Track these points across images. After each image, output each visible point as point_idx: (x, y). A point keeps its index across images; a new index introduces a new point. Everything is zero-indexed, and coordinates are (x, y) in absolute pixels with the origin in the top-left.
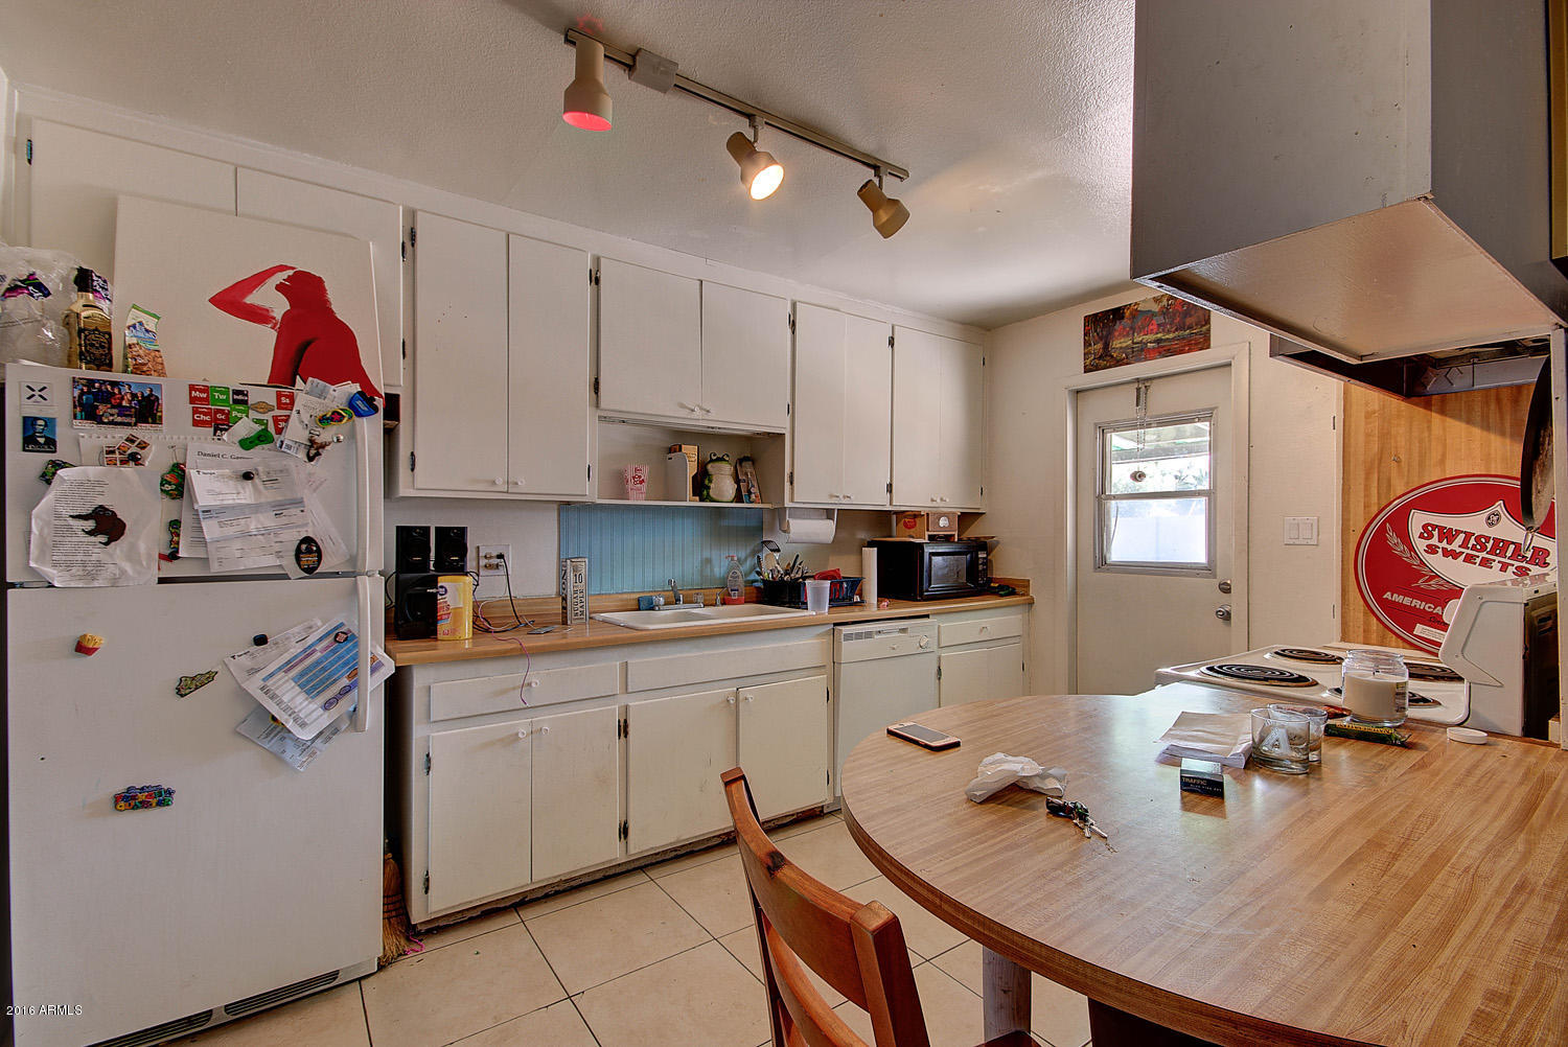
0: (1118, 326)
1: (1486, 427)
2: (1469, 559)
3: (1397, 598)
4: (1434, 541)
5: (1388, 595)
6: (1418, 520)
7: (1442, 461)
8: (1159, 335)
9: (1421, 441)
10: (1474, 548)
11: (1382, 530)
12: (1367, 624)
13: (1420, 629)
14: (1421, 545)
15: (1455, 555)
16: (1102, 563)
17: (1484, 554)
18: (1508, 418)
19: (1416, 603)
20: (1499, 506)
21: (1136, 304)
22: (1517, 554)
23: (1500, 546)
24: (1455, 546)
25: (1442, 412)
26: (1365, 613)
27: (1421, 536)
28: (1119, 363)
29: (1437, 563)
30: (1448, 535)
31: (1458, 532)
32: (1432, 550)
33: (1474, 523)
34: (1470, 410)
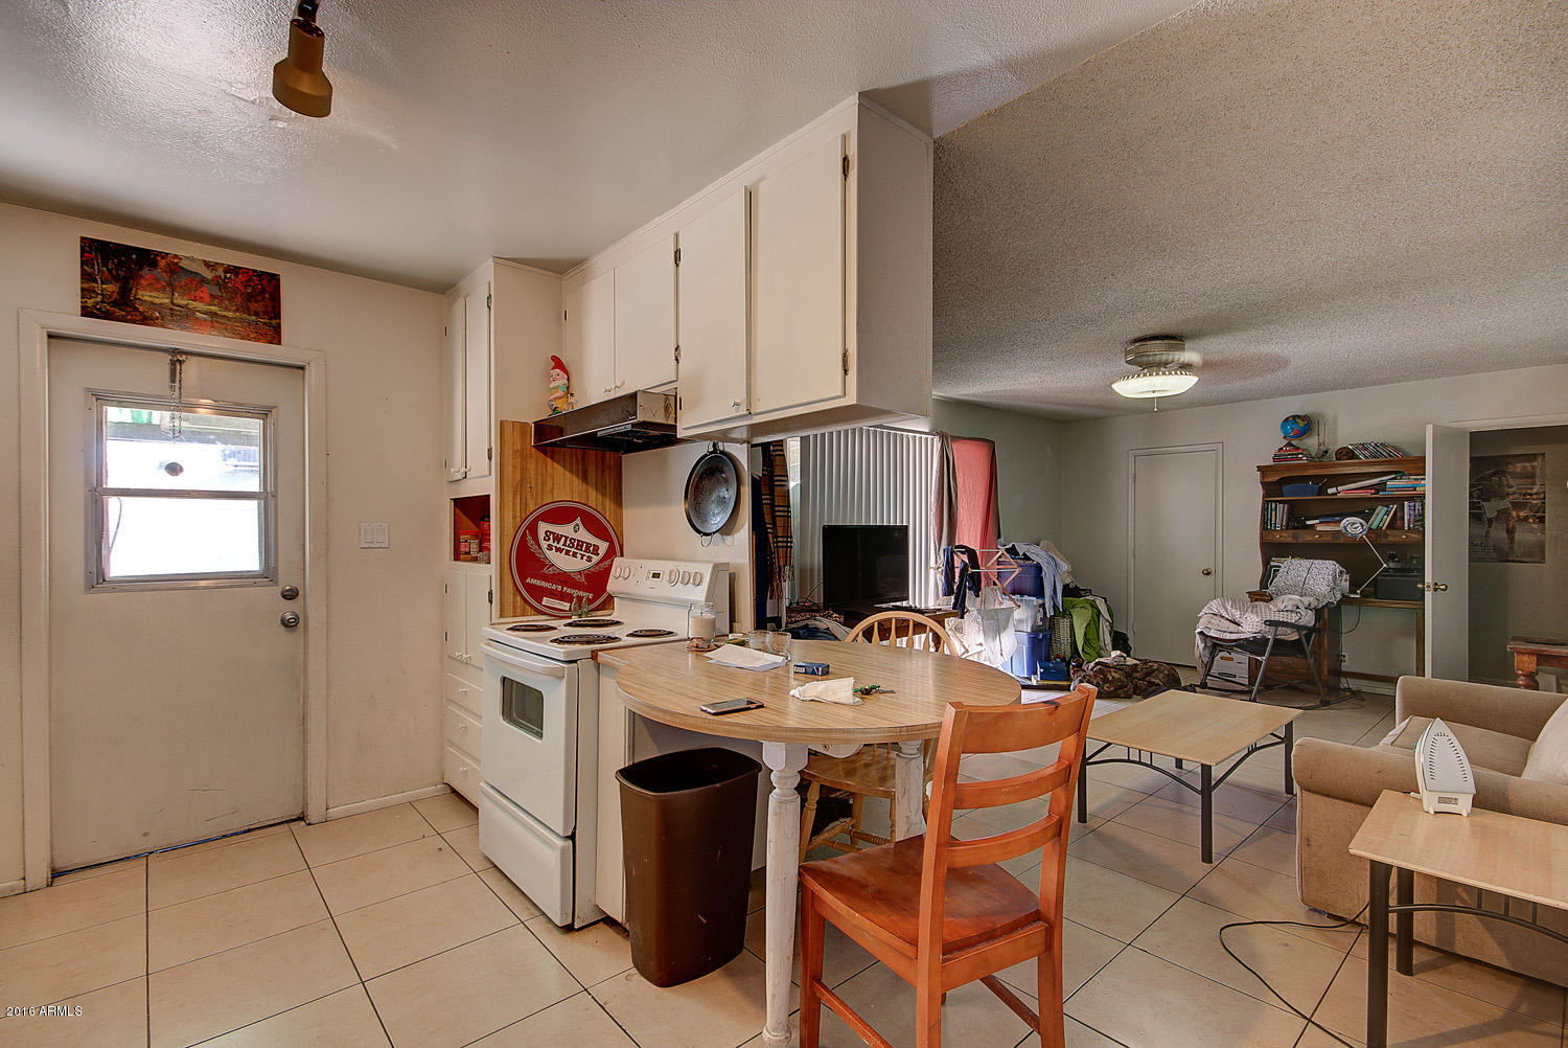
0: (145, 272)
1: (571, 472)
2: (567, 553)
3: (534, 581)
4: (551, 542)
5: (528, 580)
6: (543, 527)
7: (552, 491)
8: (213, 308)
9: (542, 475)
10: (569, 546)
11: (524, 534)
12: (515, 602)
13: (545, 601)
14: (544, 544)
15: (560, 550)
16: (97, 577)
17: (573, 550)
18: (580, 467)
19: (544, 584)
20: (578, 521)
21: (176, 256)
22: (587, 548)
23: (580, 544)
24: (560, 545)
25: (552, 459)
26: (514, 595)
27: (545, 539)
28: (145, 320)
29: (553, 556)
30: (557, 538)
31: (562, 536)
32: (550, 547)
33: (566, 530)
34: (565, 460)
